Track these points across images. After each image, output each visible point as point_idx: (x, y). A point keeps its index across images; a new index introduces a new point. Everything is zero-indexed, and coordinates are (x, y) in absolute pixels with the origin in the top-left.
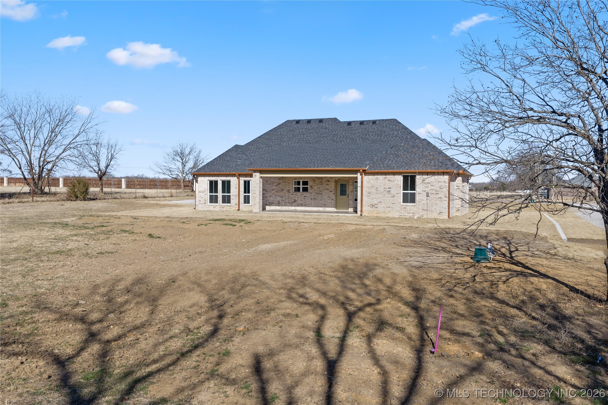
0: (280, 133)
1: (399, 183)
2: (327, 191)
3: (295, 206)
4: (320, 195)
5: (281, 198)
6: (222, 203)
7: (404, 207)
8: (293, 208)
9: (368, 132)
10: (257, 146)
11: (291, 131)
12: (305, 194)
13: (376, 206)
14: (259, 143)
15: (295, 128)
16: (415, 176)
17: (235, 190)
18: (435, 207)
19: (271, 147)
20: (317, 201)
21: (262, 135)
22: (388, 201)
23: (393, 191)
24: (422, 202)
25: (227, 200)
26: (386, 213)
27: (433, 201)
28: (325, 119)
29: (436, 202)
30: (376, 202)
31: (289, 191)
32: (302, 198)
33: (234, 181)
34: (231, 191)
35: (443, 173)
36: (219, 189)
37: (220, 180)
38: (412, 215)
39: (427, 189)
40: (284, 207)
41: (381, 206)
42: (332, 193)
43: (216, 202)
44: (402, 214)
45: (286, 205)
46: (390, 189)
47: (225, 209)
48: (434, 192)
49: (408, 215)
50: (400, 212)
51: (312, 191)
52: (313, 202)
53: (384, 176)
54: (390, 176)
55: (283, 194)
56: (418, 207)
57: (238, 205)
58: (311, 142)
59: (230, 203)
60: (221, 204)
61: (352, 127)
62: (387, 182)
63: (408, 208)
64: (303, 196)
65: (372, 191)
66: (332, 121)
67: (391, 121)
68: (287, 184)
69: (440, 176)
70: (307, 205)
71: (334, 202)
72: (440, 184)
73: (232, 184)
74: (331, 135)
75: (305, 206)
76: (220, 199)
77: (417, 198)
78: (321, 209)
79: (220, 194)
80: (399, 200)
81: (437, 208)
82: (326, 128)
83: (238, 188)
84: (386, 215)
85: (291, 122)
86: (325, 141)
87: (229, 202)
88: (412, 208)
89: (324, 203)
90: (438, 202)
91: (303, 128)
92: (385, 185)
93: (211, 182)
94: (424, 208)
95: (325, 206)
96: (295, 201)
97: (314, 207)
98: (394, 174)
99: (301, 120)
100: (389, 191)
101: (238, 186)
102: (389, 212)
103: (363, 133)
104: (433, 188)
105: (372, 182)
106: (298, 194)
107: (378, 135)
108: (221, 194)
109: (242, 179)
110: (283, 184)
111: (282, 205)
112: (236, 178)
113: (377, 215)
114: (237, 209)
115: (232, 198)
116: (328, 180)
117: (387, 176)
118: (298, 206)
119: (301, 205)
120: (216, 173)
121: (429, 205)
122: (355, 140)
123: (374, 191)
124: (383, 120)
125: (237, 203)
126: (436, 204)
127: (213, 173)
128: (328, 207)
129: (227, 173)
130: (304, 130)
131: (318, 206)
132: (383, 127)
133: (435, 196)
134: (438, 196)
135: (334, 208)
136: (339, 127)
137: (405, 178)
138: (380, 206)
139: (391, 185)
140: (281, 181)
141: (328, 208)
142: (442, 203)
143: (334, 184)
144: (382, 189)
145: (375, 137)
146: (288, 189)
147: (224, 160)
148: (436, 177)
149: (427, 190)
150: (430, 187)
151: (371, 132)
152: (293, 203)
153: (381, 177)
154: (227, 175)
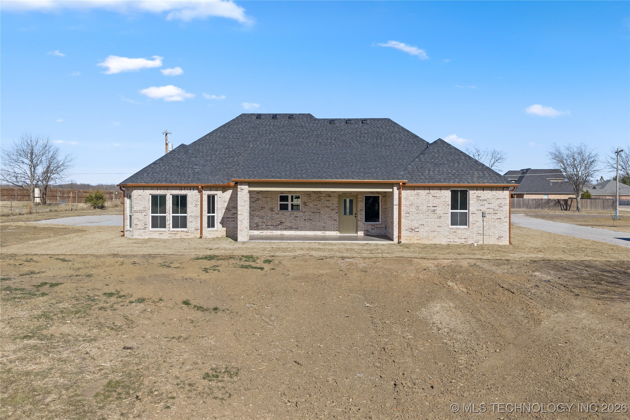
0: (239, 130)
1: (447, 200)
2: (327, 209)
3: (281, 230)
4: (318, 215)
5: (261, 220)
6: (173, 227)
7: (453, 230)
8: (278, 233)
9: (361, 133)
10: (210, 147)
11: (253, 128)
12: (296, 213)
13: (417, 230)
14: (212, 142)
15: (258, 124)
16: (467, 191)
17: (195, 208)
18: (493, 230)
19: (233, 148)
20: (314, 223)
21: (212, 132)
22: (433, 223)
23: (439, 211)
24: (477, 224)
25: (179, 223)
26: (430, 239)
27: (491, 222)
28: (296, 114)
29: (495, 224)
30: (416, 225)
31: (272, 209)
32: (292, 218)
33: (192, 196)
34: (188, 210)
35: (503, 188)
36: (167, 207)
37: (169, 195)
38: (465, 240)
39: (481, 208)
40: (265, 231)
41: (423, 230)
42: (334, 212)
43: (164, 226)
44: (452, 240)
45: (267, 229)
46: (435, 208)
47: (178, 236)
48: (491, 211)
49: (459, 242)
50: (448, 237)
51: (306, 210)
52: (308, 224)
53: (428, 191)
54: (435, 191)
55: (263, 214)
56: (471, 230)
57: (199, 231)
58: (289, 144)
59: (185, 227)
60: (172, 229)
61: (337, 127)
62: (431, 198)
63: (458, 231)
64: (293, 216)
65: (411, 210)
66: (307, 118)
67: (385, 121)
68: (269, 199)
69: (498, 192)
70: (299, 228)
71: (337, 223)
72: (499, 202)
73: (189, 199)
74: (312, 135)
75: (297, 229)
76: (169, 222)
77: (471, 219)
78: (319, 233)
79: (169, 215)
80: (447, 222)
81: (496, 232)
82: (302, 126)
83: (199, 207)
84: (431, 242)
85: (248, 117)
86: (309, 143)
87: (184, 225)
88: (464, 232)
89: (323, 225)
90: (497, 224)
91: (270, 125)
92: (428, 202)
93: (154, 198)
94: (480, 232)
95: (324, 229)
96: (281, 223)
97: (309, 230)
98: (440, 188)
99: (263, 114)
100: (434, 211)
101: (199, 203)
102: (434, 237)
103: (356, 135)
104: (490, 206)
105: (411, 198)
106: (285, 214)
107: (376, 137)
108: (172, 215)
109: (206, 193)
110: (264, 199)
111: (262, 229)
112: (196, 191)
113: (418, 242)
114: (199, 236)
115: (189, 220)
116: (329, 194)
117: (431, 191)
118: (286, 229)
119: (291, 228)
120: (164, 184)
121: (485, 228)
122: (348, 142)
123: (414, 210)
124: (374, 119)
125: (199, 228)
126: (495, 227)
127: (159, 184)
128: (328, 230)
129: (183, 184)
130: (271, 127)
131: (314, 230)
132: (378, 128)
133: (493, 217)
134: (497, 216)
135: (337, 232)
136: (319, 125)
137: (454, 194)
138: (421, 230)
139: (436, 202)
140: (260, 196)
141: (329, 232)
142: (502, 225)
143: (337, 199)
144: (424, 208)
145: (373, 140)
146: (271, 206)
147: (172, 166)
148: (494, 192)
149: (484, 209)
150: (487, 206)
151: (365, 133)
152: (279, 225)
153: (423, 192)
154: (181, 188)
